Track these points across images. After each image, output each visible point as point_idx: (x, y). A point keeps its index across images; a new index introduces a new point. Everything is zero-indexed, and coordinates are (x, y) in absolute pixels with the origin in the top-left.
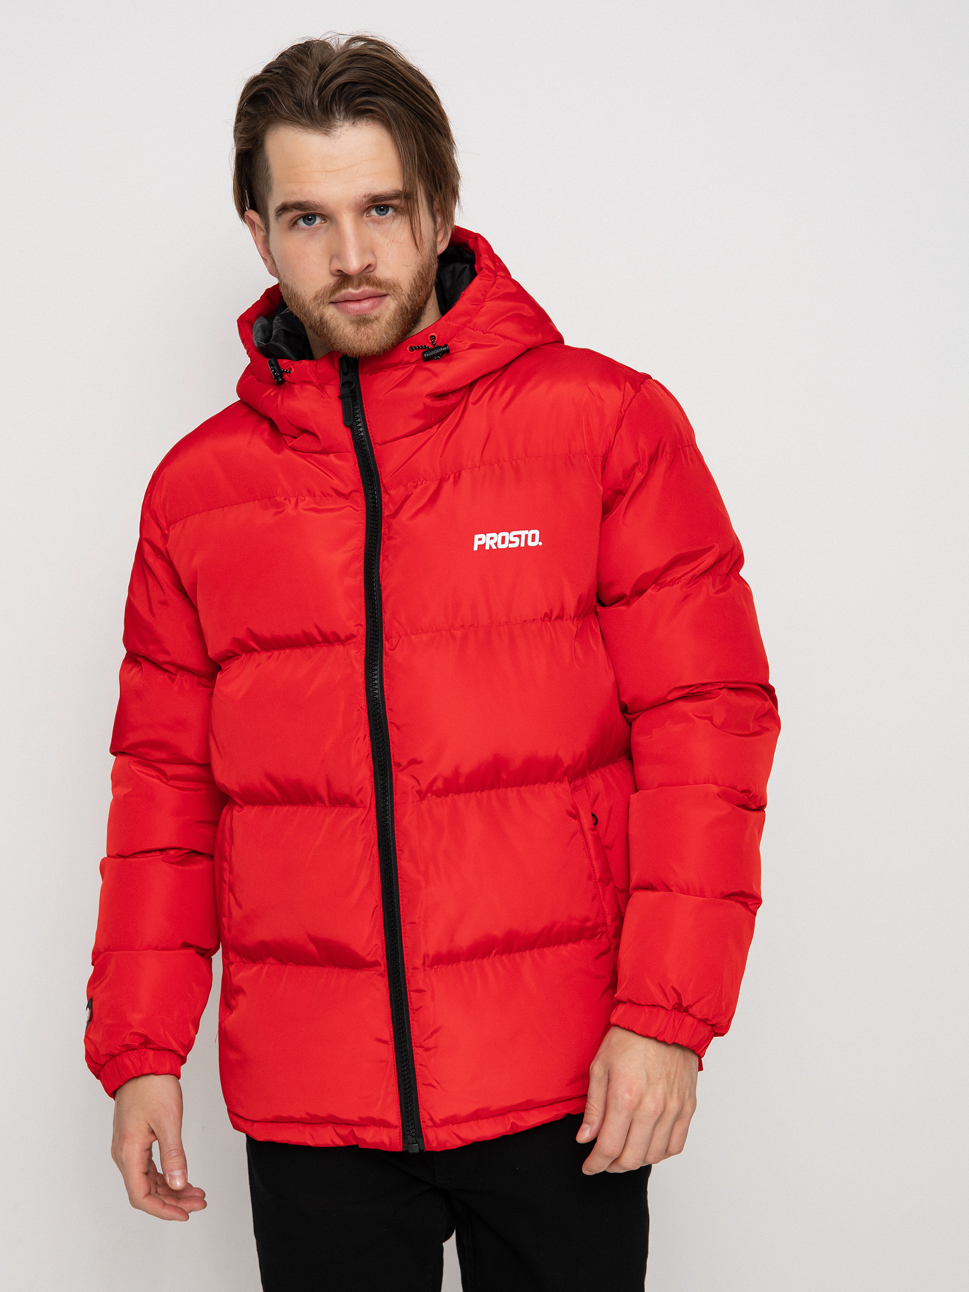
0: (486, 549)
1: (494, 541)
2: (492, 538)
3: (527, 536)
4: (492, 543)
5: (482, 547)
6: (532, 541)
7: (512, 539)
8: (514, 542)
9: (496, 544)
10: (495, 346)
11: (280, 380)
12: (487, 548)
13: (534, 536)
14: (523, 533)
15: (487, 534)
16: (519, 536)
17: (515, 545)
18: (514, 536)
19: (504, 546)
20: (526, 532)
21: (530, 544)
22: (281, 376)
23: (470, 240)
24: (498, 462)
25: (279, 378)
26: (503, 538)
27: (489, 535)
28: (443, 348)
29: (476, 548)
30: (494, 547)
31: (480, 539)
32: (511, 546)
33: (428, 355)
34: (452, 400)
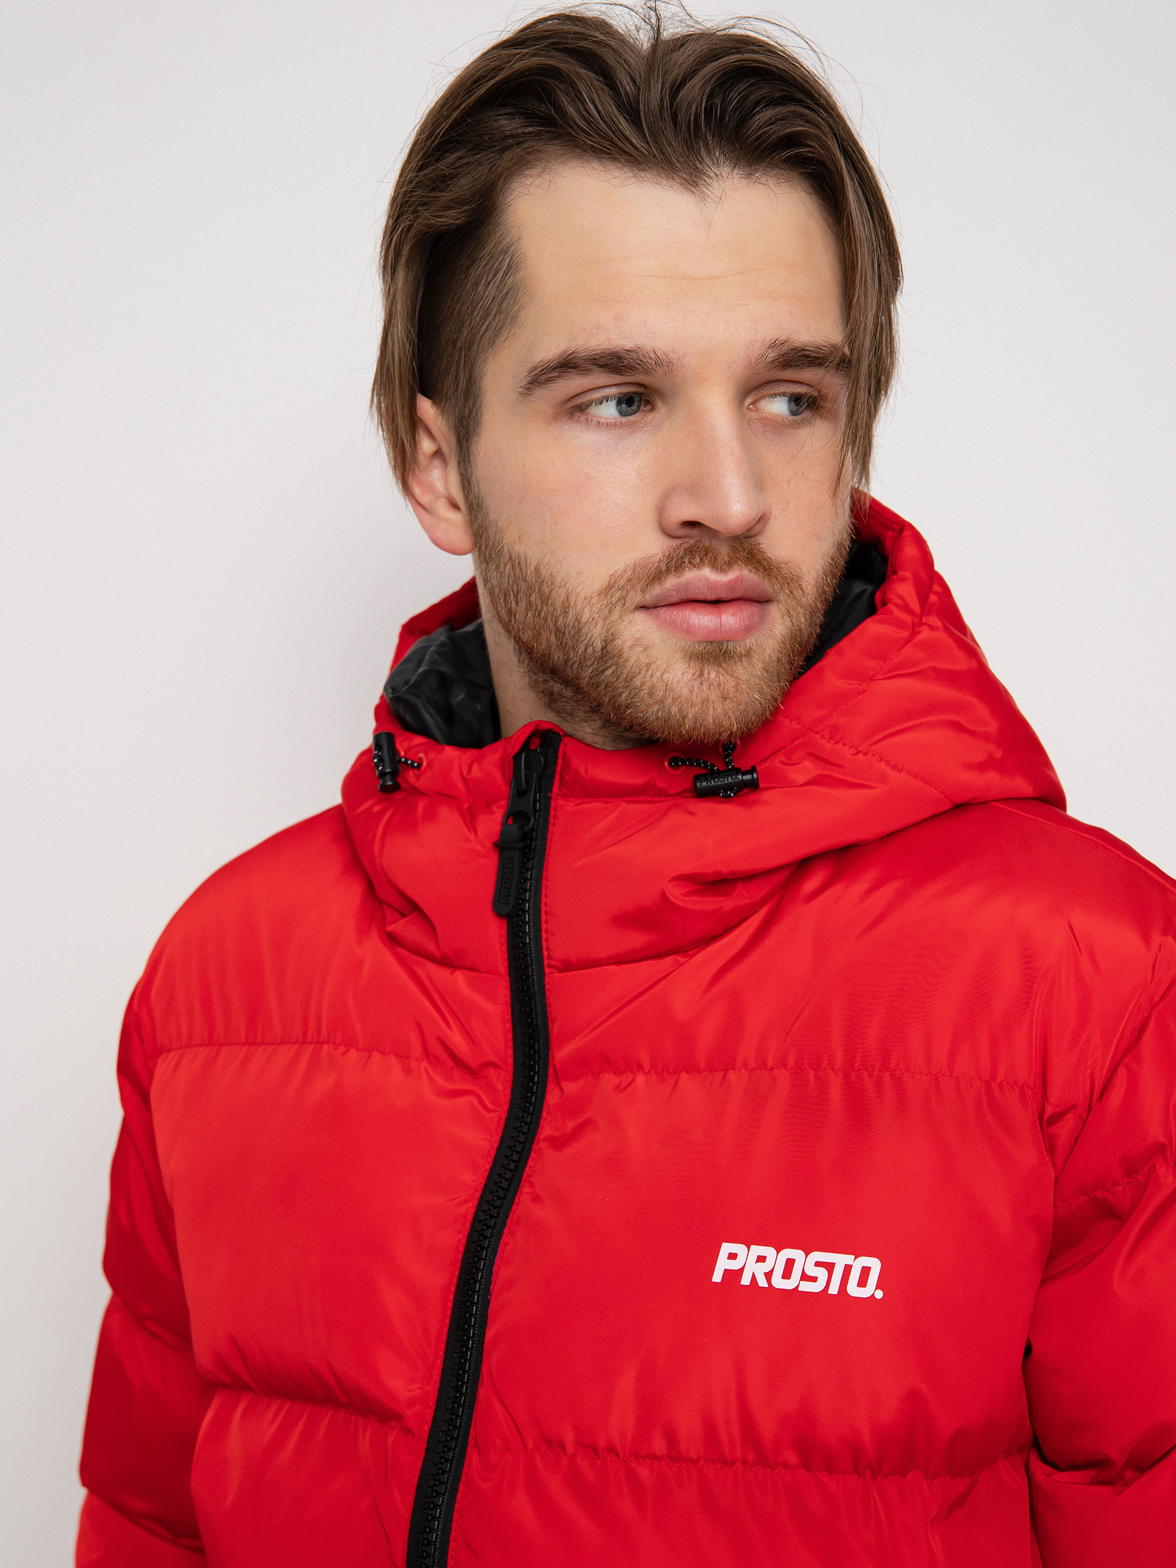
0: (742, 1283)
1: (766, 1267)
2: (761, 1259)
3: (848, 1269)
4: (760, 1270)
5: (733, 1275)
6: (859, 1285)
7: (811, 1271)
8: (814, 1279)
9: (768, 1275)
10: (870, 787)
11: (389, 783)
12: (746, 1280)
13: (865, 1271)
14: (840, 1260)
15: (752, 1247)
16: (830, 1267)
17: (816, 1287)
18: (818, 1264)
19: (789, 1285)
20: (848, 1259)
21: (853, 1290)
22: (395, 774)
23: (890, 534)
24: (817, 1067)
25: (388, 777)
26: (790, 1263)
27: (757, 1250)
28: (744, 773)
29: (717, 1277)
30: (762, 1283)
31: (732, 1256)
32: (806, 1287)
33: (704, 784)
34: (740, 898)
